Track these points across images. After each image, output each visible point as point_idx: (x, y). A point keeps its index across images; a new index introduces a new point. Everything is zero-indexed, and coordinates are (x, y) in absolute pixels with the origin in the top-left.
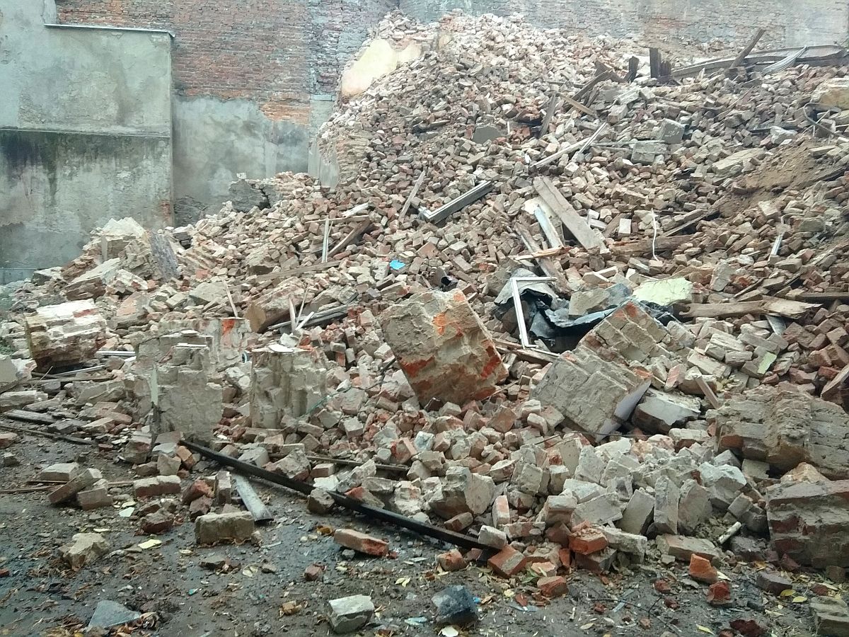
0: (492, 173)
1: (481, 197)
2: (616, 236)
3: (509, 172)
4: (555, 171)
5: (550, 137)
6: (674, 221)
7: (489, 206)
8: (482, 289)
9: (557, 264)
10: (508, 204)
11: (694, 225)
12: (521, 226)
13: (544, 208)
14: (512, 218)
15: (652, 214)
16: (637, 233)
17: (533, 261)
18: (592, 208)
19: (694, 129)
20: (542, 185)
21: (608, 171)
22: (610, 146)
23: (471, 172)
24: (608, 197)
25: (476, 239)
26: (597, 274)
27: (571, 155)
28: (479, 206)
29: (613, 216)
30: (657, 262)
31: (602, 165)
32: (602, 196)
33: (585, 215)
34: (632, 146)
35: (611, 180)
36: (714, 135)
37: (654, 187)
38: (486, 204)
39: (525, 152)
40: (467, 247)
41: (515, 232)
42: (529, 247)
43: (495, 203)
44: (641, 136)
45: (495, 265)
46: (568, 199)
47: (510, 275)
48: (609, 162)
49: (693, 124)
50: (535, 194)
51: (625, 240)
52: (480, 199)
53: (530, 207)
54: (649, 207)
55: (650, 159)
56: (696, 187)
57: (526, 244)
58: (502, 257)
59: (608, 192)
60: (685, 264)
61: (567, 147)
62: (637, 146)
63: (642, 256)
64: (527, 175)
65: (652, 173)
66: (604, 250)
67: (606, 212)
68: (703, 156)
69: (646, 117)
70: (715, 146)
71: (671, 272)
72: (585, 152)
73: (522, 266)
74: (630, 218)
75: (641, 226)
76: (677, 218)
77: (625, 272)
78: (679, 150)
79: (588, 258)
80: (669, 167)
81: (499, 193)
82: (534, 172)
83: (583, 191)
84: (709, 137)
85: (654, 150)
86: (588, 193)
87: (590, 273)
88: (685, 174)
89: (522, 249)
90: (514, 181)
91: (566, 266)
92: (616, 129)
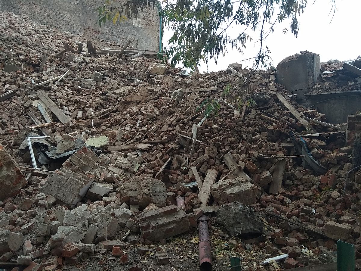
0: (15, 87)
1: (9, 98)
2: (76, 118)
3: (24, 87)
4: (47, 88)
5: (44, 73)
6: (100, 112)
7: (14, 102)
8: (11, 142)
9: (50, 130)
10: (24, 102)
11: (108, 114)
12: (31, 113)
13: (42, 104)
14: (26, 109)
15: (91, 110)
16: (85, 117)
17: (38, 129)
18: (65, 106)
19: (107, 76)
20: (41, 94)
21: (72, 90)
22: (72, 80)
23: (3, 85)
24: (72, 101)
25: (7, 118)
26: (69, 135)
27: (54, 82)
28: (8, 102)
29: (75, 109)
30: (94, 130)
31: (69, 88)
32: (70, 101)
33: (62, 109)
34: (81, 81)
35: (73, 94)
36: (114, 79)
37: (91, 98)
38: (12, 101)
39: (32, 78)
40: (2, 122)
41: (28, 115)
42: (35, 122)
43: (16, 101)
44: (85, 77)
45: (18, 131)
46: (54, 101)
47: (26, 136)
48: (72, 86)
49: (106, 74)
50: (37, 98)
51: (81, 120)
52: (9, 99)
53: (35, 104)
54: (90, 107)
55: (90, 87)
56: (108, 100)
57: (34, 121)
58: (21, 127)
59: (72, 99)
60: (105, 130)
61: (52, 78)
62: (84, 81)
63: (88, 127)
64: (33, 89)
65: (90, 93)
66: (71, 124)
67: (71, 108)
68: (111, 87)
69: (87, 69)
70: (115, 84)
71: (100, 134)
72: (61, 81)
73: (32, 131)
74: (82, 111)
75: (87, 114)
76: (101, 112)
77: (81, 134)
78: (101, 84)
79: (64, 128)
80: (97, 91)
81: (19, 96)
82: (36, 88)
83: (61, 98)
84: (112, 80)
85: (90, 83)
86: (63, 99)
87: (66, 134)
88: (104, 94)
89: (32, 123)
90: (27, 91)
91: (54, 131)
92: (74, 73)
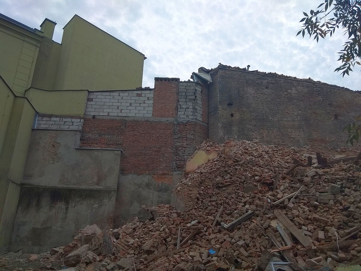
0: (254, 207)
1: (249, 218)
2: (318, 240)
3: (262, 206)
4: (283, 207)
5: (278, 191)
6: (345, 232)
7: (254, 222)
8: (255, 266)
9: (291, 254)
10: (263, 222)
11: (356, 235)
12: (270, 234)
13: (280, 224)
14: (266, 229)
15: (334, 229)
16: (328, 239)
17: (279, 252)
18: (304, 225)
19: (345, 188)
20: (278, 214)
21: (308, 207)
22: (307, 195)
23: (244, 206)
24: (310, 219)
25: (249, 239)
26: (312, 260)
27: (289, 199)
28: (249, 222)
29: (315, 229)
30: (342, 255)
31: (305, 204)
32: (307, 219)
33: (301, 228)
34: (317, 196)
35: (310, 211)
36: (356, 190)
37: (331, 215)
38: (252, 221)
39: (268, 197)
40: (245, 243)
41: (268, 236)
42: (276, 245)
43: (256, 221)
44: (320, 191)
45: (260, 254)
46: (291, 220)
47: (269, 260)
48: (308, 203)
49: (344, 185)
50: (275, 218)
51: (323, 242)
52: (249, 219)
53: (274, 224)
54: (332, 225)
55: (327, 202)
56: (352, 215)
57: (275, 243)
58: (263, 249)
59: (310, 217)
60: (357, 256)
61: (287, 196)
62: (320, 195)
63: (333, 251)
64: (270, 208)
65: (329, 208)
66: (314, 247)
67: (311, 227)
68: (353, 200)
69: (321, 183)
70: (357, 196)
71: (350, 260)
72: (296, 198)
73: (274, 255)
74: (323, 230)
75: (329, 235)
76: (347, 231)
77: (326, 259)
78: (340, 198)
79: (306, 251)
80: (337, 205)
81: (258, 216)
82: (273, 207)
83: (298, 216)
84: (353, 192)
85: (327, 197)
86: (300, 217)
87: (309, 260)
88: (346, 209)
89: (272, 246)
90: (264, 211)
91: (296, 255)
92: (308, 188)
